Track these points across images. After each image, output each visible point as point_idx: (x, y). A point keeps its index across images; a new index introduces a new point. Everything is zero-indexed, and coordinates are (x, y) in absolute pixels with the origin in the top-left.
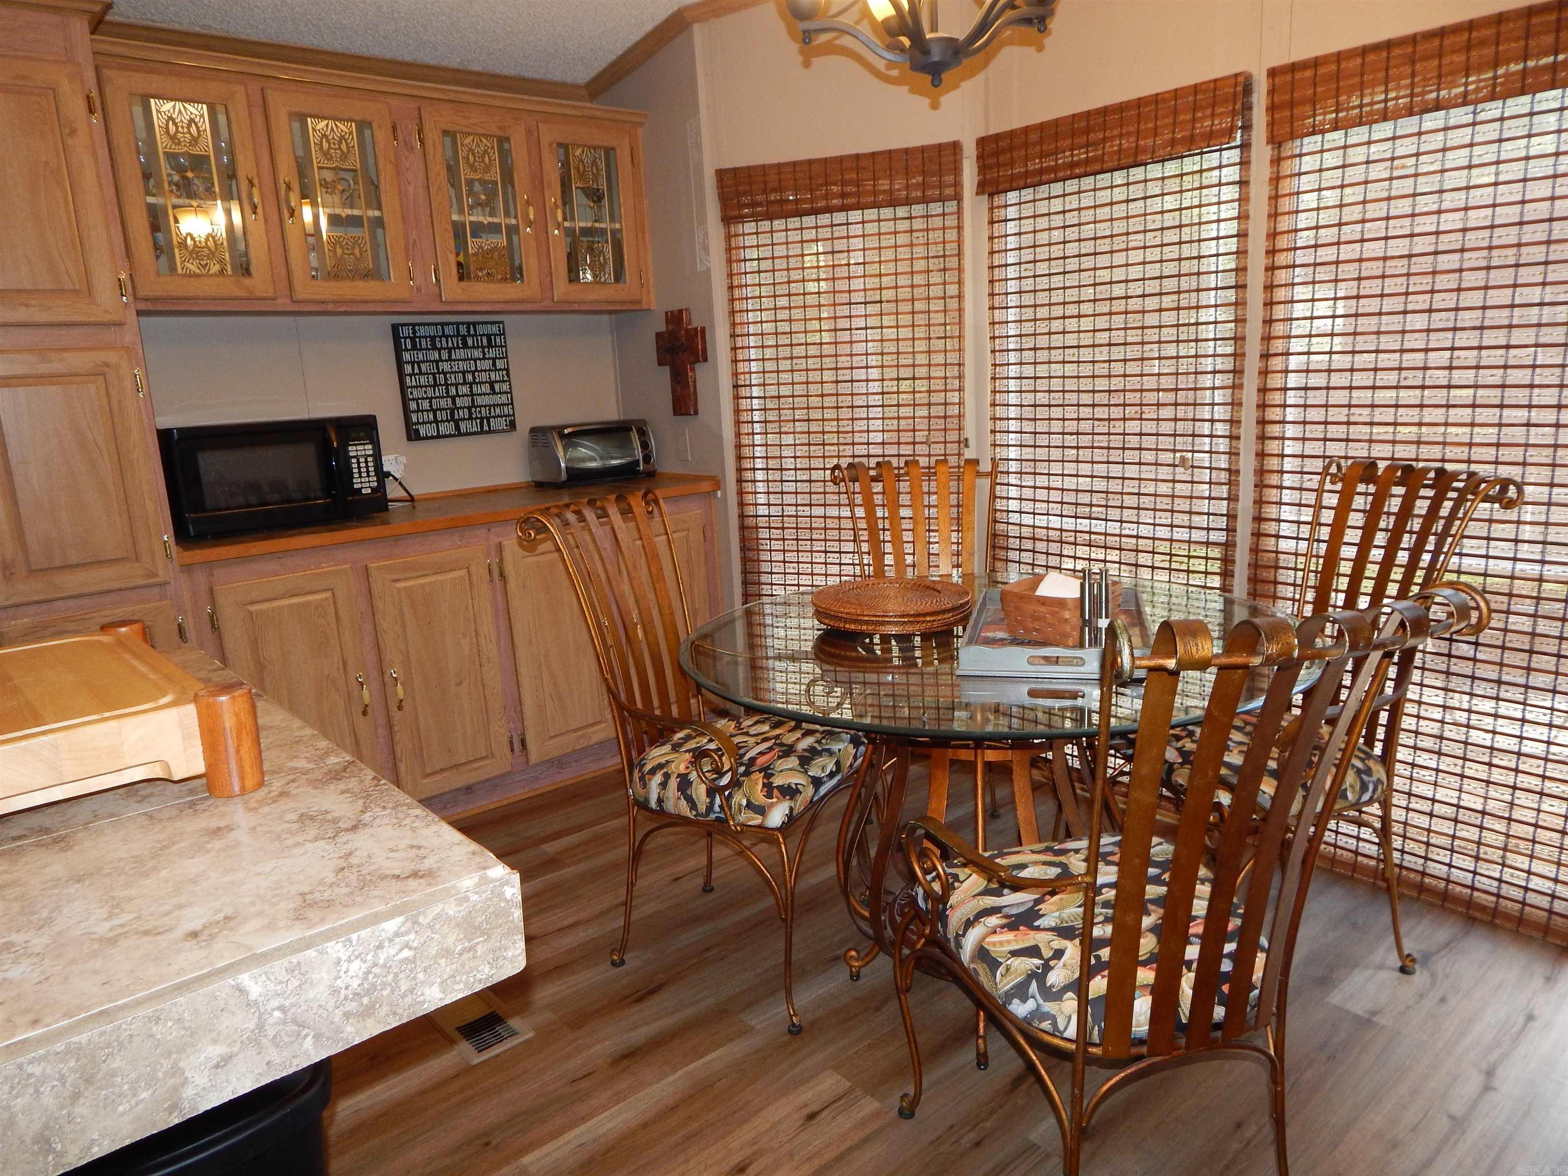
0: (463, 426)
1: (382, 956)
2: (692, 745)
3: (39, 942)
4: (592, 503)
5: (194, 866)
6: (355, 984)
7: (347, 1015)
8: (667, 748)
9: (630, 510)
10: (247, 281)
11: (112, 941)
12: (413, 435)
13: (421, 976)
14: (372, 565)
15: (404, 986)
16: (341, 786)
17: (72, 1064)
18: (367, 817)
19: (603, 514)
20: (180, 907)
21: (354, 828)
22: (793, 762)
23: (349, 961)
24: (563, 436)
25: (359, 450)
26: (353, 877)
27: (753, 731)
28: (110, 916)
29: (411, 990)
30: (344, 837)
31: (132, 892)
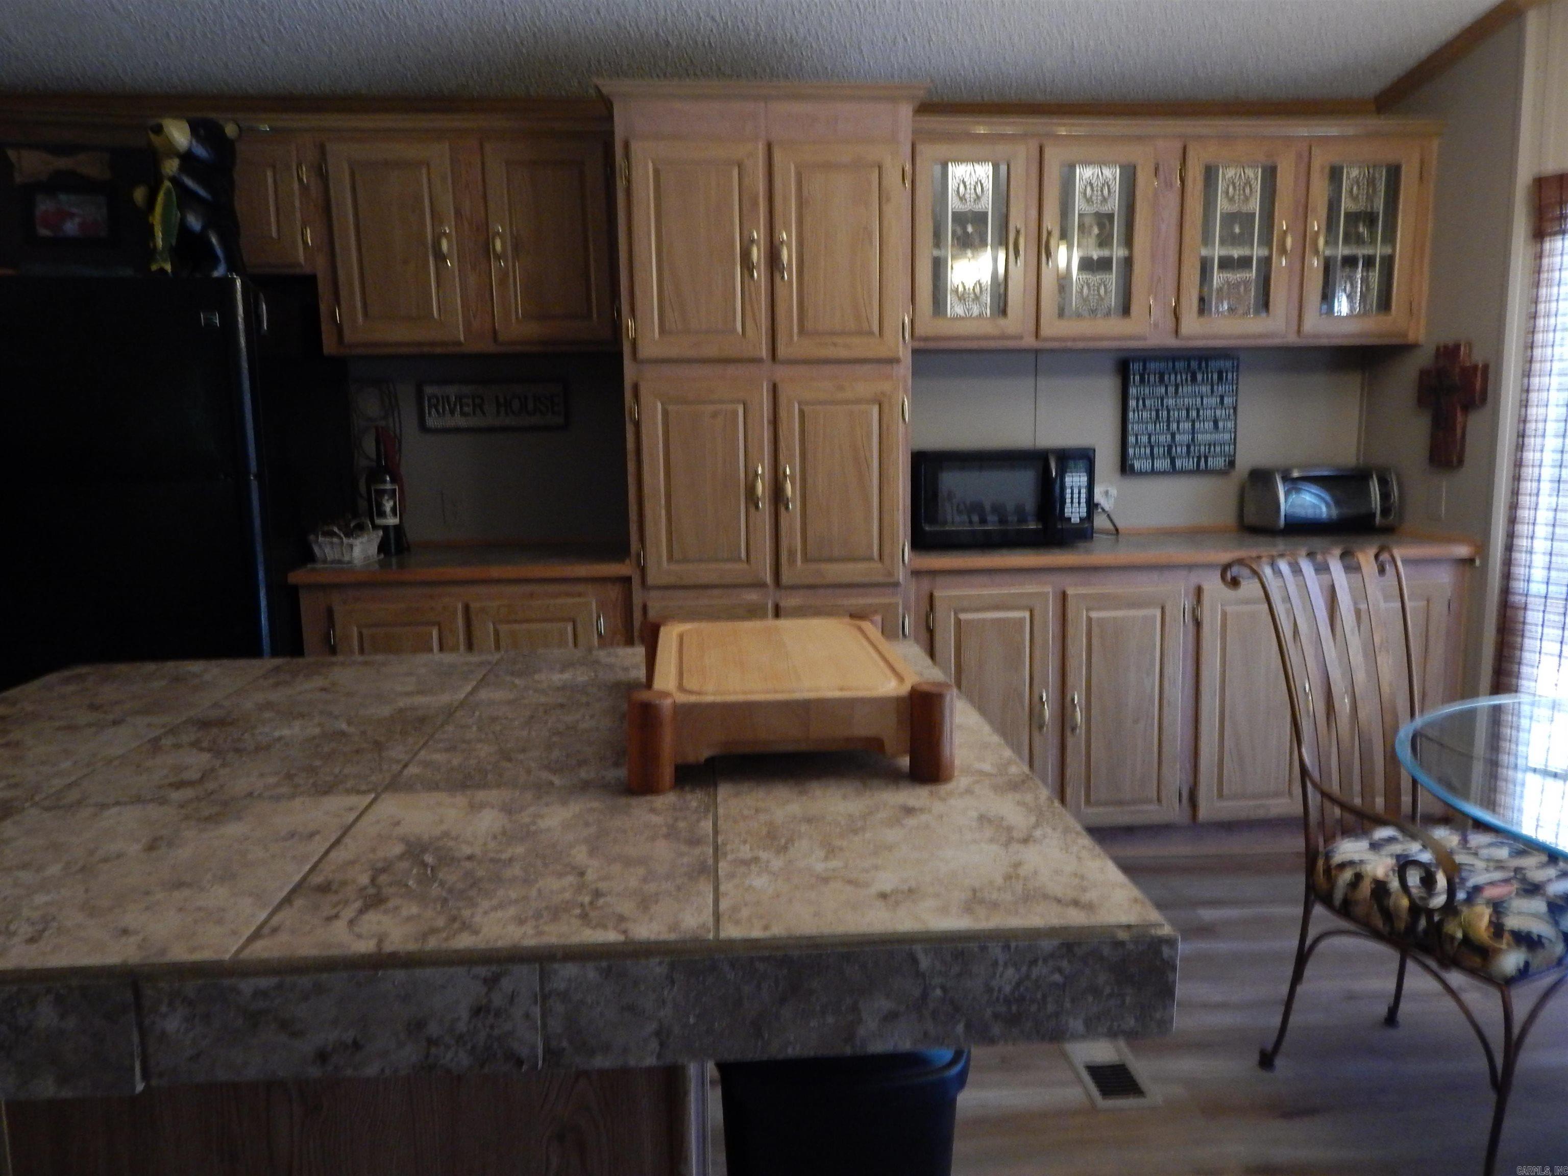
0: (1178, 463)
1: (1035, 972)
2: (1397, 848)
3: (777, 863)
4: (1311, 555)
5: (892, 835)
6: (1007, 989)
7: (996, 1016)
8: (1363, 844)
9: (1357, 569)
10: (1002, 322)
11: (826, 880)
12: (1125, 468)
13: (1068, 1005)
14: (1070, 591)
15: (1051, 1008)
16: (1018, 796)
17: (785, 971)
18: (1038, 833)
19: (1322, 569)
20: (876, 868)
21: (1026, 841)
22: (1538, 905)
23: (1006, 965)
24: (1286, 478)
25: (1075, 480)
26: (1019, 887)
27: (1484, 852)
28: (826, 858)
29: (1057, 1014)
30: (1015, 847)
31: (845, 843)
